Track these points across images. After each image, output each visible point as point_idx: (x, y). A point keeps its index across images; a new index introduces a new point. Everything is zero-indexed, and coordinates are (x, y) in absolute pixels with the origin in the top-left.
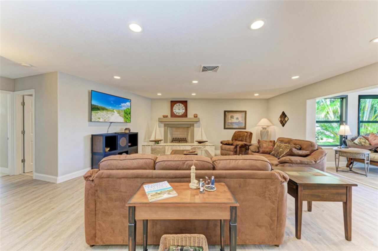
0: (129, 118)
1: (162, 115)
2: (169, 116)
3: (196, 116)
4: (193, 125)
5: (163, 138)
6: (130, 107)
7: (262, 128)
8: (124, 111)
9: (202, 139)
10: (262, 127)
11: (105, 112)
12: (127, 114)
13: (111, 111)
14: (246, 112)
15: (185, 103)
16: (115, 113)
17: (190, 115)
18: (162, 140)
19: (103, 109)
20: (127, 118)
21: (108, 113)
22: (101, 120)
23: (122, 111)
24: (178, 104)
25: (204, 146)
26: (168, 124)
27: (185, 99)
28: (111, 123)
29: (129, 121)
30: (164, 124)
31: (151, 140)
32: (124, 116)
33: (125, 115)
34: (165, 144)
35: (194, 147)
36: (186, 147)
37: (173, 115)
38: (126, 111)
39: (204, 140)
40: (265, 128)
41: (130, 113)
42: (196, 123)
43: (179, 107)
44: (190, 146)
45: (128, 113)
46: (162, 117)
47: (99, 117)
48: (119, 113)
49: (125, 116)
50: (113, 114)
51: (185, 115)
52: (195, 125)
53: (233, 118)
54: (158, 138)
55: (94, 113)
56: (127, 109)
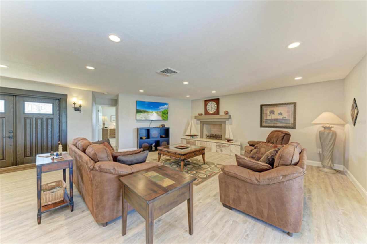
0: (166, 117)
1: (197, 113)
2: (204, 113)
3: (227, 113)
4: (225, 122)
5: (199, 134)
6: (168, 109)
7: (322, 127)
8: (162, 112)
9: (229, 137)
10: (322, 125)
11: (146, 114)
12: (165, 115)
13: (151, 112)
14: (295, 104)
15: (217, 101)
16: (154, 114)
17: (222, 113)
18: (198, 135)
19: (145, 112)
20: (165, 117)
21: (149, 114)
22: (143, 119)
23: (160, 112)
24: (211, 103)
25: (229, 145)
26: (204, 121)
27: (217, 96)
28: (152, 120)
29: (167, 119)
30: (201, 122)
31: (186, 134)
34: (201, 139)
35: (219, 144)
36: (212, 143)
37: (207, 113)
38: (164, 112)
39: (232, 138)
40: (330, 128)
41: (167, 113)
42: (228, 120)
43: (212, 105)
44: (215, 143)
45: (166, 113)
46: (197, 115)
47: (142, 117)
48: (157, 114)
49: (163, 116)
50: (152, 115)
51: (217, 112)
52: (227, 122)
53: (273, 114)
54: (193, 133)
55: (138, 114)
56: (165, 110)
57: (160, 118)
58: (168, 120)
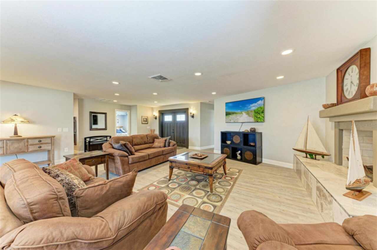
0: (261, 117)
6: (264, 105)
8: (254, 111)
12: (259, 114)
13: (240, 113)
16: (244, 115)
19: (233, 113)
20: (259, 118)
21: (237, 115)
22: (232, 121)
23: (252, 111)
28: (243, 123)
29: (262, 121)
32: (254, 116)
33: (256, 115)
37: (342, 100)
38: (257, 111)
41: (263, 112)
45: (260, 112)
47: (230, 119)
48: (248, 114)
50: (242, 116)
55: (227, 117)
56: (258, 108)
57: (252, 119)
58: (264, 121)
